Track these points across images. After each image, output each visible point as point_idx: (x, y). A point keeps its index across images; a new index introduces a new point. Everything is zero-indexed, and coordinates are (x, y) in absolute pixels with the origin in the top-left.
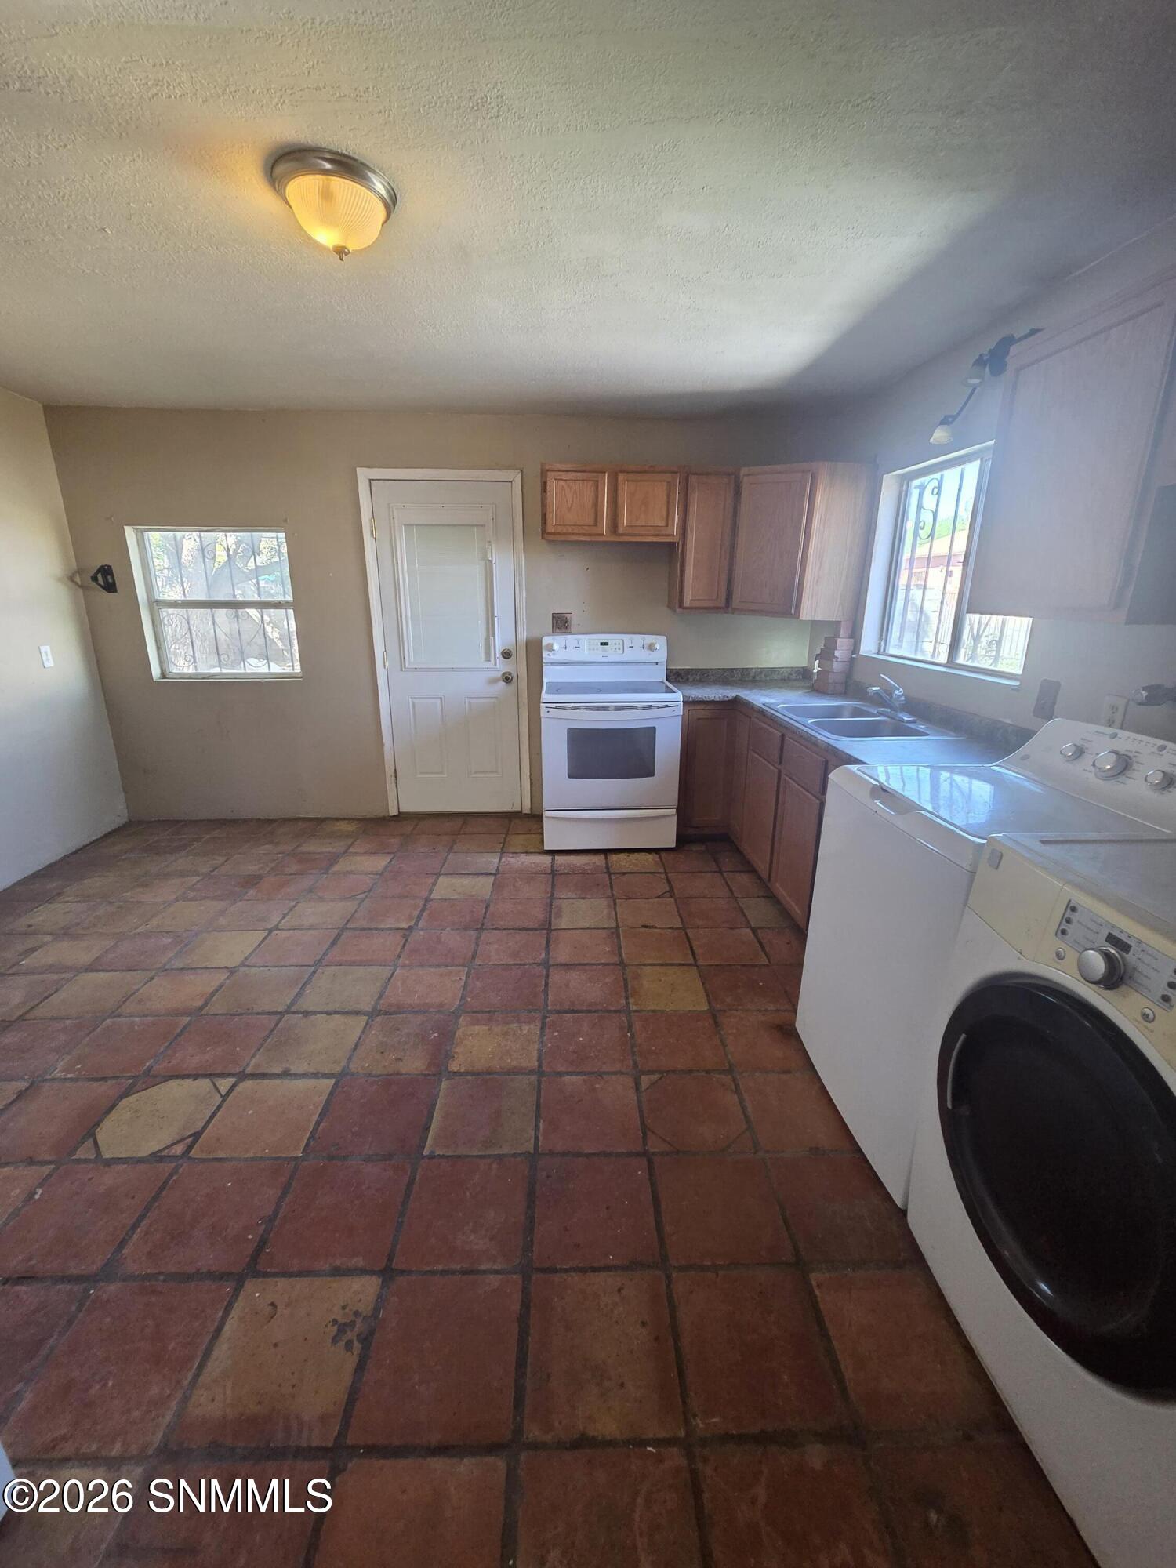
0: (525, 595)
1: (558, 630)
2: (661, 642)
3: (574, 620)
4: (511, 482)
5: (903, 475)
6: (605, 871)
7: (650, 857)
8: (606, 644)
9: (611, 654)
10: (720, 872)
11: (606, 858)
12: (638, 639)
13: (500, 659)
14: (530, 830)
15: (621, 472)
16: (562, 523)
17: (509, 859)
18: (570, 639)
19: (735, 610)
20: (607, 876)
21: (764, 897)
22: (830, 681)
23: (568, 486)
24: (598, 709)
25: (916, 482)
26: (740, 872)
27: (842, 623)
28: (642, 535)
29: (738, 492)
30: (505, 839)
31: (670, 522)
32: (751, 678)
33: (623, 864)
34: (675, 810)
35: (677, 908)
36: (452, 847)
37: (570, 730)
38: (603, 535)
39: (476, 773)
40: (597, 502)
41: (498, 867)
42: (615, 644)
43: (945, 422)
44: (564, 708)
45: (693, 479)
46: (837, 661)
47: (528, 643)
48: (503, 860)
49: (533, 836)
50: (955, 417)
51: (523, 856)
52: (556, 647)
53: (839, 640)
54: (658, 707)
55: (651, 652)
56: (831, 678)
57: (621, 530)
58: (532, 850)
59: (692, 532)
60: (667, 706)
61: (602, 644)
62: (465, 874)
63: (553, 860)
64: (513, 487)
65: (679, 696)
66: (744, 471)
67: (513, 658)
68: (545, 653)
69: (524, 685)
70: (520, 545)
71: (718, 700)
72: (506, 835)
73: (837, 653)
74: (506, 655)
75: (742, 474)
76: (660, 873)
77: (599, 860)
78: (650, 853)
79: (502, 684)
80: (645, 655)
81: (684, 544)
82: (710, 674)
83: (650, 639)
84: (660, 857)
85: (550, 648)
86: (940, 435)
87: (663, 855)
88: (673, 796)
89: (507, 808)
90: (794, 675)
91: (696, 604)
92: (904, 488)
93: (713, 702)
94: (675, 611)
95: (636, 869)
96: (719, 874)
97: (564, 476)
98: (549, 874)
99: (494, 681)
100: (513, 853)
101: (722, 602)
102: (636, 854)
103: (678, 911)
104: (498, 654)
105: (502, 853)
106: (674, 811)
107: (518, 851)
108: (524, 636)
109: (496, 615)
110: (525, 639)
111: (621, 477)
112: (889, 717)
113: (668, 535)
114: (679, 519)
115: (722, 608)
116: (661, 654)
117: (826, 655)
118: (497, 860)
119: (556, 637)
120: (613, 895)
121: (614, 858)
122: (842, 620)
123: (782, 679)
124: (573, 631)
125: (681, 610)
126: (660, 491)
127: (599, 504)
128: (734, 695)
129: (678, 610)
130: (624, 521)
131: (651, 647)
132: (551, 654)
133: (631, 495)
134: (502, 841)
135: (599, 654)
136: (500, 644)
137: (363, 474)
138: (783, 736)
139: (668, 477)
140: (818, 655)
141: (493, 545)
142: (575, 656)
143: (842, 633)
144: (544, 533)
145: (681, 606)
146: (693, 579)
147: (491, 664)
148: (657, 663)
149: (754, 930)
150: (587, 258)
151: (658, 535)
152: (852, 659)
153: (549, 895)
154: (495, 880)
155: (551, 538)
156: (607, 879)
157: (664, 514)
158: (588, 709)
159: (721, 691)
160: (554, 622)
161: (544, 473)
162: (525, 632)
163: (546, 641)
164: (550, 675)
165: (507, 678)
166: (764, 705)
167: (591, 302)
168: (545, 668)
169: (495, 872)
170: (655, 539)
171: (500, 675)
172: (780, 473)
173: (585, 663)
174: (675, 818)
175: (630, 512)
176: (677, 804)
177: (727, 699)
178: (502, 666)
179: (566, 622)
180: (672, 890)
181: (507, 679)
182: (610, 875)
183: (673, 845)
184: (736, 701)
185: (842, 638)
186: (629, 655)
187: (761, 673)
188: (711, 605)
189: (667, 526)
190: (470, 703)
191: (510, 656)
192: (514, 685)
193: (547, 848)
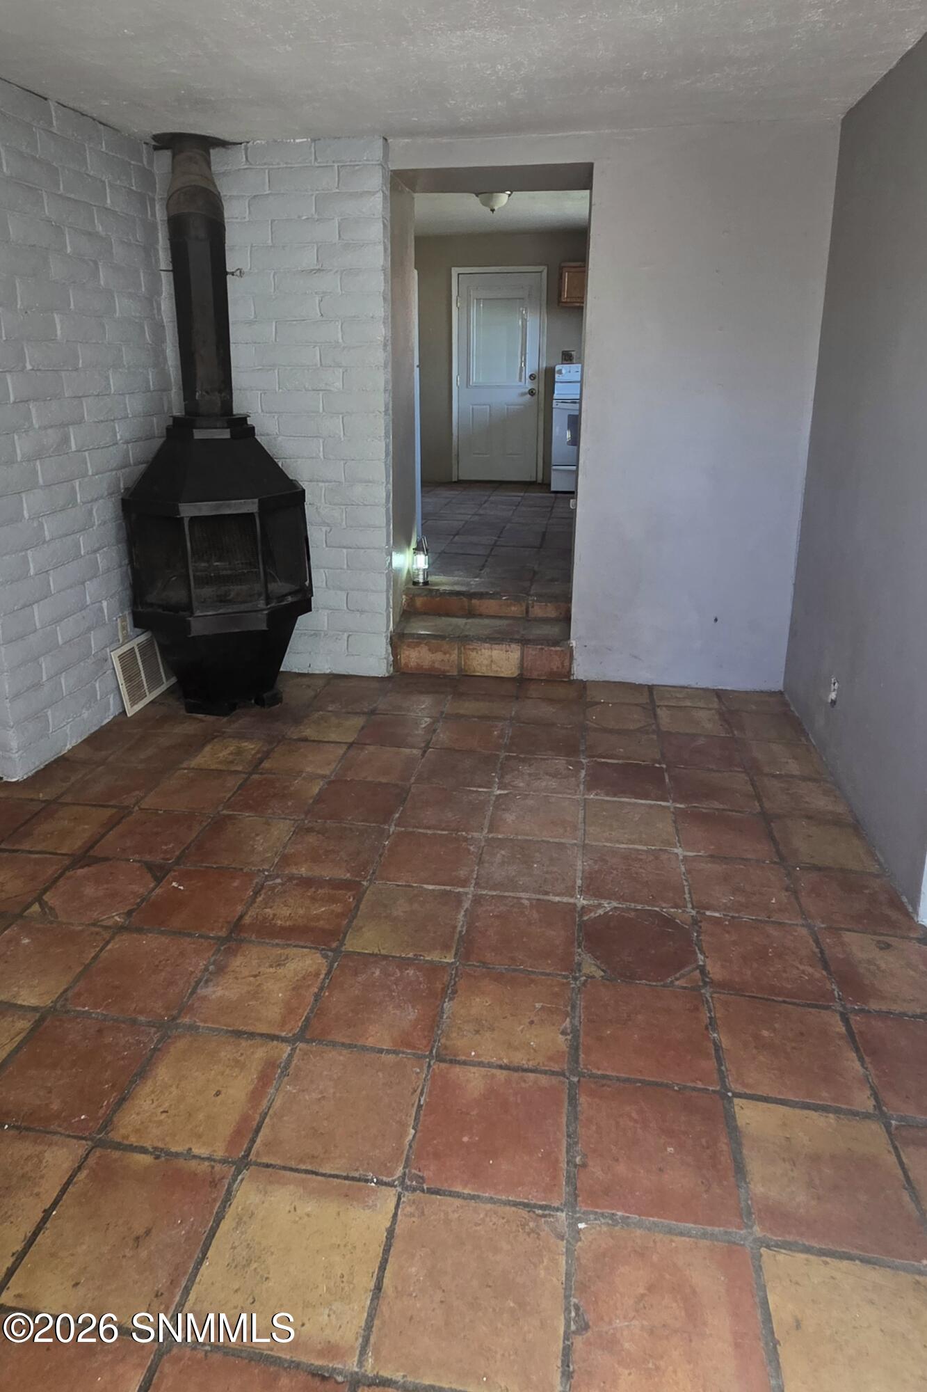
0: (546, 340)
1: (564, 362)
3: (576, 355)
4: (541, 272)
13: (528, 380)
16: (570, 296)
18: (573, 367)
37: (569, 416)
47: (546, 370)
52: (563, 371)
64: (542, 275)
67: (536, 380)
68: (557, 376)
69: (542, 396)
70: (544, 310)
74: (532, 377)
79: (529, 396)
85: (560, 372)
97: (573, 270)
99: (523, 394)
104: (527, 377)
108: (543, 365)
109: (527, 352)
110: (544, 368)
119: (563, 366)
124: (575, 361)
132: (560, 376)
136: (528, 370)
137: (455, 271)
141: (527, 310)
142: (575, 377)
144: (559, 302)
147: (522, 384)
155: (564, 305)
160: (562, 356)
161: (561, 268)
162: (544, 363)
163: (557, 368)
164: (558, 391)
168: (556, 385)
171: (527, 390)
178: (529, 385)
179: (571, 356)
181: (531, 392)
190: (507, 408)
191: (534, 378)
192: (536, 397)
193: (553, 489)
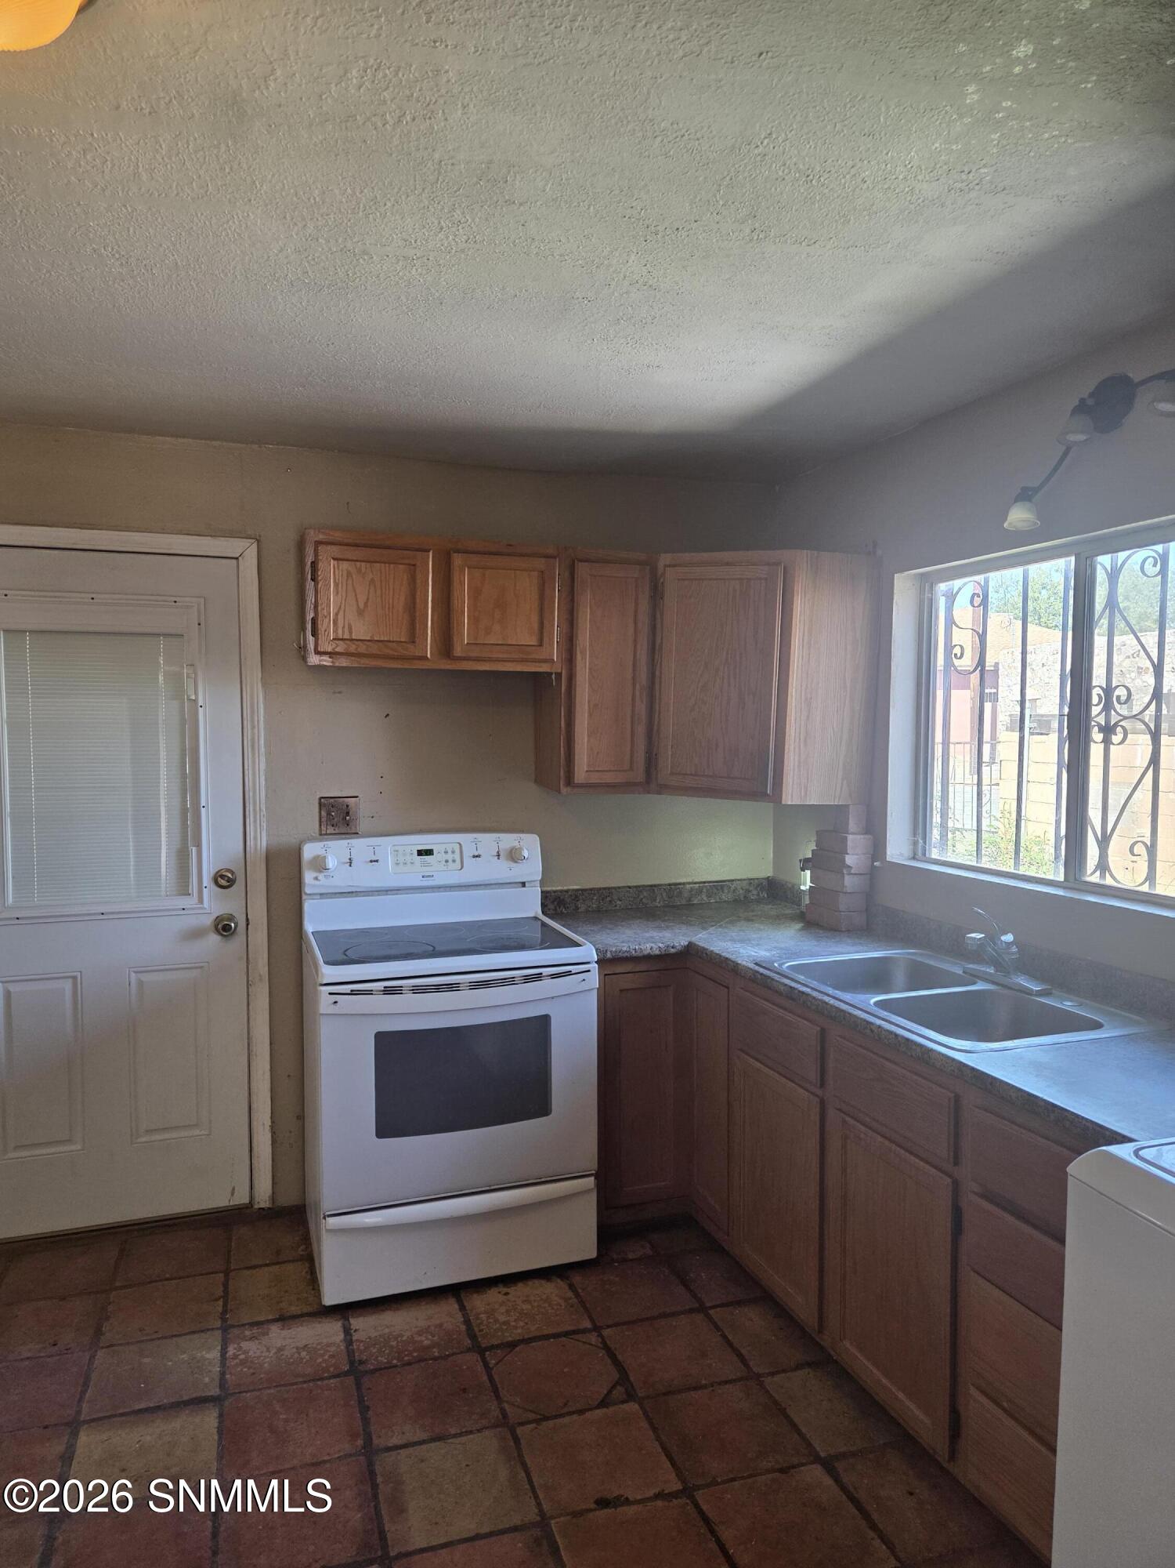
0: (263, 766)
1: (331, 830)
2: (530, 845)
3: (364, 810)
4: (237, 558)
5: (922, 575)
6: (468, 1342)
7: (551, 1290)
8: (429, 852)
9: (439, 870)
10: (702, 1309)
11: (462, 1308)
12: (488, 842)
13: (209, 889)
14: (278, 1252)
15: (458, 551)
16: (346, 636)
17: (245, 1345)
18: (360, 847)
19: (662, 789)
20: (476, 1357)
21: (809, 1365)
22: (842, 907)
23: (359, 571)
24: (438, 988)
25: (942, 587)
26: (739, 1303)
27: (851, 807)
28: (498, 660)
29: (657, 593)
30: (226, 1285)
31: (546, 640)
32: (684, 902)
33: (502, 1318)
34: (593, 1178)
35: (654, 1429)
36: (99, 1332)
37: (380, 1035)
38: (425, 658)
39: (149, 1132)
40: (414, 603)
41: (223, 1374)
42: (446, 852)
43: (1025, 496)
44: (369, 992)
45: (582, 569)
46: (850, 874)
47: (270, 857)
48: (231, 1351)
49: (290, 1267)
50: (1036, 490)
51: (275, 1329)
52: (331, 863)
53: (850, 837)
54: (554, 976)
55: (514, 865)
56: (843, 903)
57: (458, 651)
58: (294, 1310)
59: (583, 653)
60: (569, 973)
61: (420, 853)
62: (140, 1411)
63: (347, 1331)
64: (241, 568)
65: (587, 952)
66: (665, 559)
67: (239, 886)
68: (308, 877)
69: (261, 937)
70: (254, 674)
71: (657, 952)
72: (227, 1273)
73: (850, 860)
74: (224, 880)
75: (661, 565)
76: (584, 1331)
77: (446, 1314)
78: (549, 1280)
79: (214, 939)
80: (504, 870)
81: (571, 678)
82: (615, 897)
83: (508, 840)
84: (571, 1286)
85: (320, 865)
86: (1019, 516)
87: (577, 1279)
88: (587, 1149)
89: (219, 1199)
90: (755, 892)
91: (595, 779)
92: (927, 595)
93: (648, 958)
94: (559, 791)
95: (534, 1329)
96: (699, 1318)
97: (351, 553)
98: (346, 1374)
99: (196, 934)
100: (253, 1324)
101: (640, 775)
102: (520, 1285)
103: (658, 1439)
104: (207, 880)
105: (225, 1330)
106: (591, 1181)
107: (262, 1318)
108: (261, 841)
109: (203, 804)
110: (264, 844)
111: (457, 560)
112: (994, 983)
113: (545, 661)
114: (560, 634)
115: (639, 784)
116: (532, 868)
117: (825, 860)
118: (214, 1355)
119: (329, 843)
120: (505, 1415)
121: (478, 1303)
122: (850, 803)
123: (735, 901)
124: (361, 828)
125: (569, 789)
126: (526, 585)
127: (418, 606)
128: (684, 943)
129: (564, 790)
130: (465, 633)
131: (514, 856)
132: (321, 876)
133: (476, 593)
134: (220, 1292)
135: (415, 872)
136: (211, 857)
138: (823, 1031)
139: (540, 563)
140: (807, 860)
141: (200, 673)
142: (365, 877)
143: (852, 825)
144: (305, 653)
145: (569, 781)
146: (589, 736)
147: (189, 902)
148: (523, 884)
149: (828, 1465)
150: (491, 162)
151: (523, 661)
152: (873, 867)
153: (360, 1442)
154: (221, 1416)
156: (480, 1367)
157: (536, 626)
158: (416, 990)
159: (655, 934)
160: (324, 813)
161: (310, 546)
162: (264, 834)
163: (310, 851)
164: (317, 918)
165: (227, 928)
166: (756, 964)
167: (463, 251)
168: (308, 906)
169: (215, 1391)
170: (519, 668)
171: (208, 921)
172: (728, 564)
173: (387, 891)
174: (594, 1196)
175: (475, 620)
176: (596, 1166)
177: (673, 951)
178: (212, 904)
179: (348, 814)
180: (624, 1378)
181: (224, 928)
182: (482, 1351)
183: (591, 1253)
184: (691, 953)
185: (853, 834)
186: (474, 872)
187: (700, 891)
188: (619, 778)
189: (541, 645)
190: (140, 983)
191: (231, 882)
192: (239, 940)
193: (330, 1298)
